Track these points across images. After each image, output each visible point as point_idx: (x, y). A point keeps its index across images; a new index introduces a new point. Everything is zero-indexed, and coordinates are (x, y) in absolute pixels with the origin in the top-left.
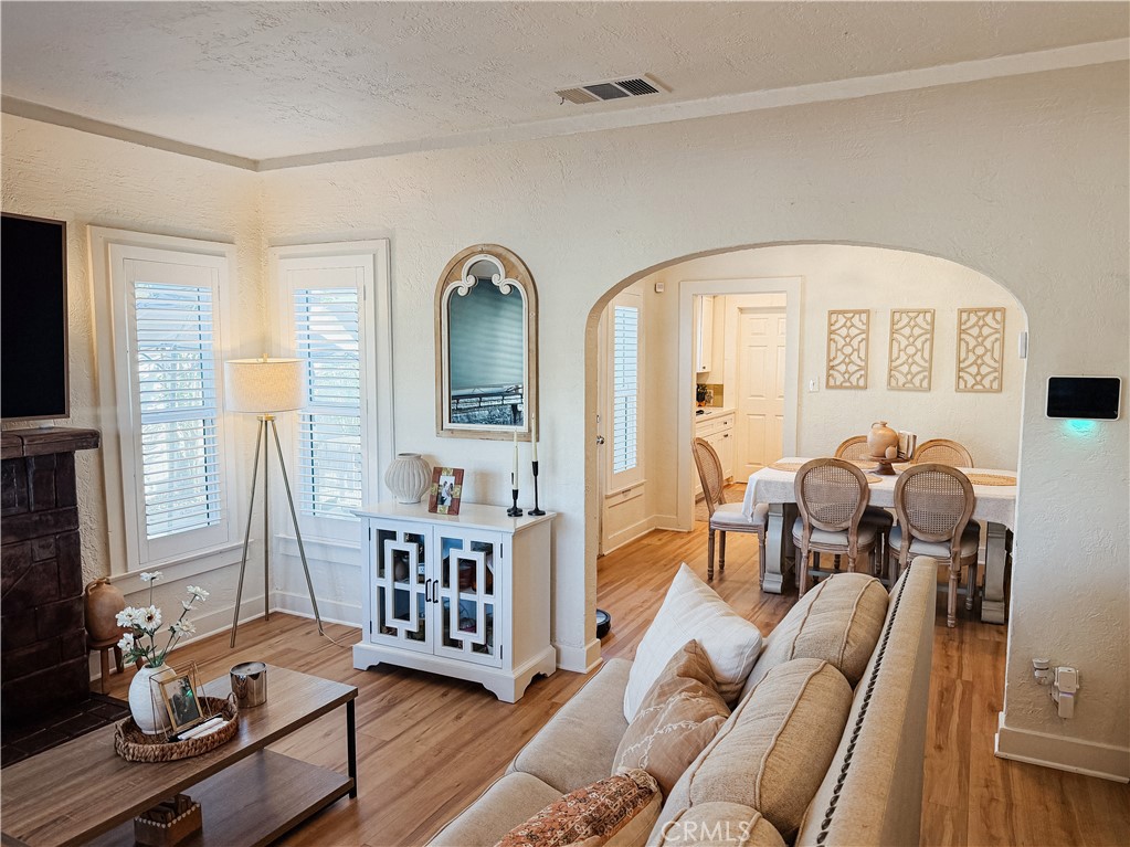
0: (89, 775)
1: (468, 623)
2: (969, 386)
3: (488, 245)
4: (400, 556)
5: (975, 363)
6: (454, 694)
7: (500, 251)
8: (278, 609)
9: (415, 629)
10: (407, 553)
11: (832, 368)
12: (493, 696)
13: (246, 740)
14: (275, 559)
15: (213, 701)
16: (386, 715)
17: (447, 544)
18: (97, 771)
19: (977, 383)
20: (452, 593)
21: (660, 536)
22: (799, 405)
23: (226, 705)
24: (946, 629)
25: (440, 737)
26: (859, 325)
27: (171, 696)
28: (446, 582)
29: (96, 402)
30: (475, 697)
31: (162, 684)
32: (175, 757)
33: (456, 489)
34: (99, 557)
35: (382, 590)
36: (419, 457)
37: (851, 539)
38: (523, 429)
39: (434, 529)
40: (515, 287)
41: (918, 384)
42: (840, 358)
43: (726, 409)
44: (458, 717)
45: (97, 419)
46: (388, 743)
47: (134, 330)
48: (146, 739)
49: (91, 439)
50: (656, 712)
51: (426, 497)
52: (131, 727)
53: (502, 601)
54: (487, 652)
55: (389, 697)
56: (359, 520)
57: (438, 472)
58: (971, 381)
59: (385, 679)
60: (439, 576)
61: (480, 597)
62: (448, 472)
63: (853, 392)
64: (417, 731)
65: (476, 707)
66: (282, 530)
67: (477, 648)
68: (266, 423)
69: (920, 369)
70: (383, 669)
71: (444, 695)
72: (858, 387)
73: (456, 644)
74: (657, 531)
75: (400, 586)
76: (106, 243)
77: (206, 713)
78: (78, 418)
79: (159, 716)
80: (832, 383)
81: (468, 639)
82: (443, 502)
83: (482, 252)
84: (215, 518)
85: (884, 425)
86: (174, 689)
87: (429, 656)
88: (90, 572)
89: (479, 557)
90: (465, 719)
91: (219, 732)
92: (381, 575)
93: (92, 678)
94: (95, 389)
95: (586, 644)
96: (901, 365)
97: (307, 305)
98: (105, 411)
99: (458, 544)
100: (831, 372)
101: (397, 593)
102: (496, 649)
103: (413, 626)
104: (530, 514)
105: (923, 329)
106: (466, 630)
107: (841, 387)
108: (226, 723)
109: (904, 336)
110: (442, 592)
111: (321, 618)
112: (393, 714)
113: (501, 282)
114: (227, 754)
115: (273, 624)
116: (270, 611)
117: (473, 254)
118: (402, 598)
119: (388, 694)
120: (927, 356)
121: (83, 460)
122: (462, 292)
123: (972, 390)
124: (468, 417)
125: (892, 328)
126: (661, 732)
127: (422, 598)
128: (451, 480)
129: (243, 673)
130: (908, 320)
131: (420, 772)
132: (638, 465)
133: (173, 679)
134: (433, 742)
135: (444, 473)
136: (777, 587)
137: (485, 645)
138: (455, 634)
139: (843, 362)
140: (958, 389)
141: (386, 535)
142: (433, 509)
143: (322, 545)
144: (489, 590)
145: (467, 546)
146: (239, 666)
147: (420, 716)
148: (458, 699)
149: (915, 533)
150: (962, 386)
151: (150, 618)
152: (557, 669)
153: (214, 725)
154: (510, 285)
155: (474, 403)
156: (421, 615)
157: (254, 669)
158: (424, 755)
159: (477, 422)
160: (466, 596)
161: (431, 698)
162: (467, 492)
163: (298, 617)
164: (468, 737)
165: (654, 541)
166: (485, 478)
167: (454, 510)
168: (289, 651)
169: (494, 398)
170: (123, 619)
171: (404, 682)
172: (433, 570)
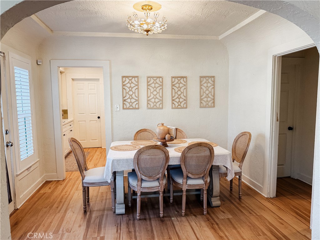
2: (176, 106)
5: (178, 98)
11: (125, 100)
19: (179, 105)
21: (49, 185)
22: (112, 117)
24: (204, 216)
26: (135, 82)
37: (161, 182)
41: (158, 106)
42: (128, 96)
43: (69, 120)
58: (177, 105)
63: (134, 110)
69: (159, 100)
72: (135, 108)
74: (47, 183)
80: (125, 107)
85: (163, 125)
96: (152, 99)
100: (124, 102)
105: (159, 84)
107: (129, 109)
109: (152, 87)
120: (161, 95)
123: (177, 108)
125: (147, 84)
130: (153, 81)
132: (34, 153)
136: (123, 211)
139: (129, 98)
140: (172, 108)
149: (190, 175)
150: (174, 106)
165: (47, 190)
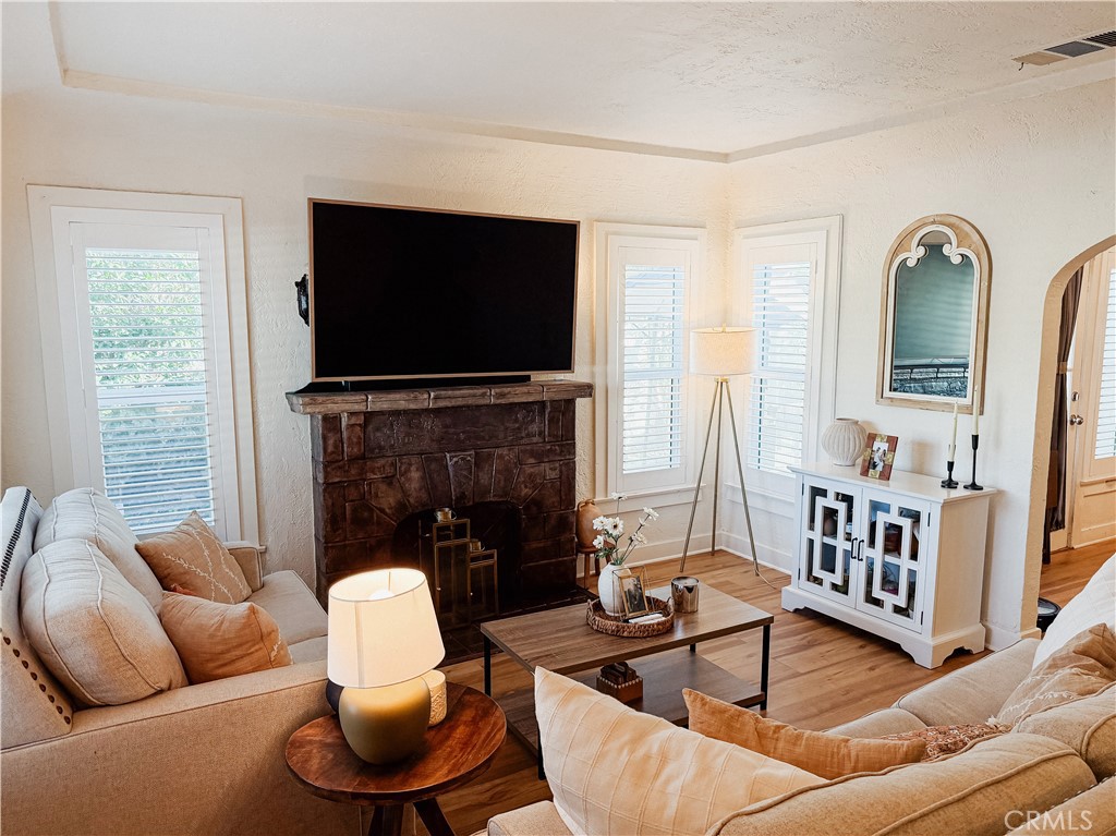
0: (570, 633)
1: (890, 584)
3: (941, 215)
4: (830, 514)
6: (870, 649)
7: (953, 220)
8: (723, 548)
9: (839, 582)
10: (836, 511)
12: (910, 659)
13: (679, 635)
14: (723, 505)
15: (657, 601)
16: (805, 652)
17: (876, 507)
18: (574, 631)
20: (877, 554)
23: (666, 606)
25: (852, 681)
27: (626, 590)
28: (872, 543)
29: (593, 362)
30: (893, 655)
31: (620, 578)
32: (625, 634)
33: (889, 456)
34: (588, 483)
35: (811, 542)
36: (856, 422)
38: (966, 401)
39: (865, 491)
40: (967, 257)
44: (872, 669)
45: (593, 375)
46: (802, 674)
47: (623, 304)
48: (608, 618)
49: (587, 390)
50: (1042, 680)
51: (859, 461)
52: (598, 607)
53: (926, 568)
54: (908, 616)
55: (809, 638)
56: (794, 476)
57: (872, 438)
59: (809, 623)
60: (865, 536)
61: (904, 562)
62: (882, 439)
64: (830, 671)
65: (891, 664)
66: (729, 478)
67: (897, 610)
68: (722, 384)
70: (807, 613)
71: (861, 647)
73: (878, 603)
75: (828, 540)
76: (607, 234)
77: (651, 609)
78: (579, 374)
79: (617, 603)
81: (890, 600)
82: (875, 466)
83: (933, 223)
84: (676, 462)
86: (629, 584)
87: (849, 609)
88: (582, 493)
89: (906, 523)
90: (878, 671)
91: (658, 624)
92: (812, 528)
93: (578, 576)
94: (593, 351)
95: (1022, 630)
97: (765, 280)
98: (598, 369)
99: (886, 509)
101: (825, 546)
102: (916, 614)
103: (838, 579)
104: (965, 487)
106: (888, 591)
108: (664, 619)
110: (867, 552)
111: (758, 561)
112: (810, 653)
113: (952, 252)
114: (663, 641)
115: (718, 559)
116: (716, 548)
117: (924, 225)
118: (829, 553)
119: (810, 636)
121: (582, 405)
122: (911, 263)
124: (923, 387)
126: (1042, 697)
127: (848, 555)
128: (885, 446)
129: (681, 585)
131: (827, 705)
133: (629, 577)
134: (844, 683)
135: (878, 439)
137: (906, 609)
138: (877, 593)
141: (818, 492)
142: (865, 473)
143: (763, 496)
144: (914, 556)
145: (894, 510)
146: (679, 579)
147: (835, 660)
148: (875, 654)
151: (615, 527)
152: (986, 649)
153: (655, 618)
154: (962, 255)
155: (931, 373)
156: (846, 570)
157: (690, 582)
158: (831, 692)
159: (934, 393)
160: (890, 559)
161: (849, 648)
162: (901, 460)
163: (739, 557)
164: (877, 687)
166: (922, 449)
167: (886, 475)
168: (728, 583)
169: (954, 369)
170: (597, 524)
171: (827, 629)
172: (860, 529)
